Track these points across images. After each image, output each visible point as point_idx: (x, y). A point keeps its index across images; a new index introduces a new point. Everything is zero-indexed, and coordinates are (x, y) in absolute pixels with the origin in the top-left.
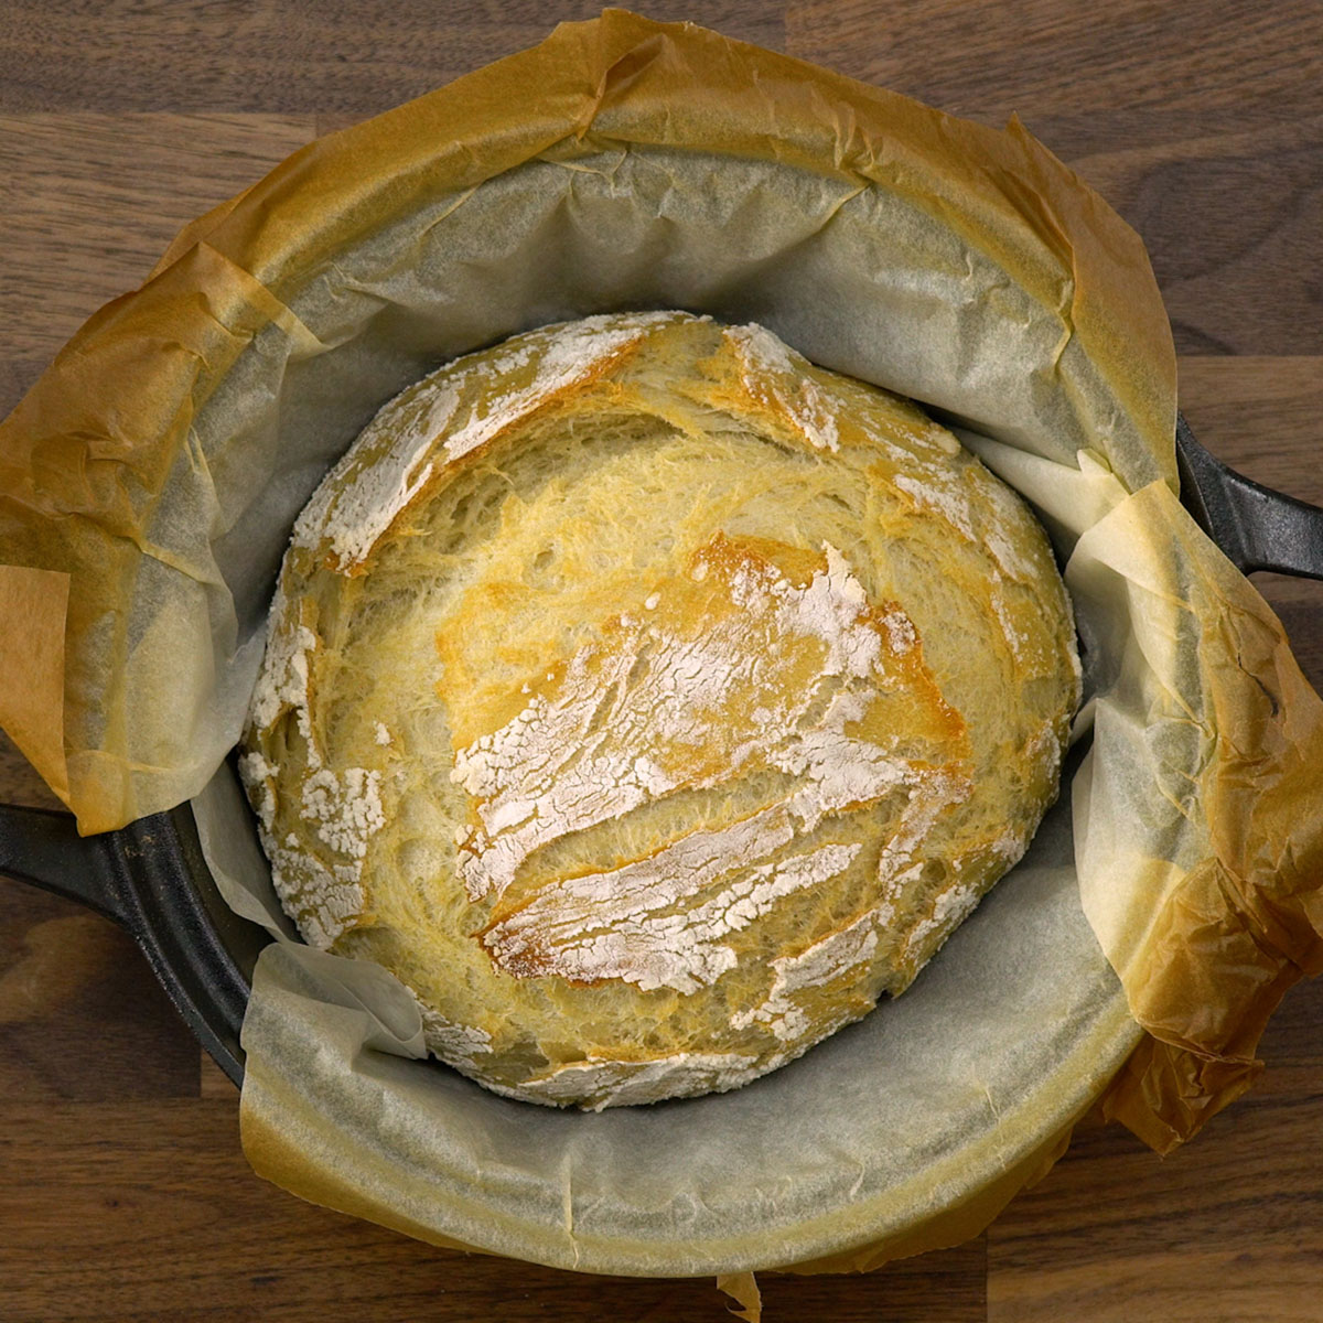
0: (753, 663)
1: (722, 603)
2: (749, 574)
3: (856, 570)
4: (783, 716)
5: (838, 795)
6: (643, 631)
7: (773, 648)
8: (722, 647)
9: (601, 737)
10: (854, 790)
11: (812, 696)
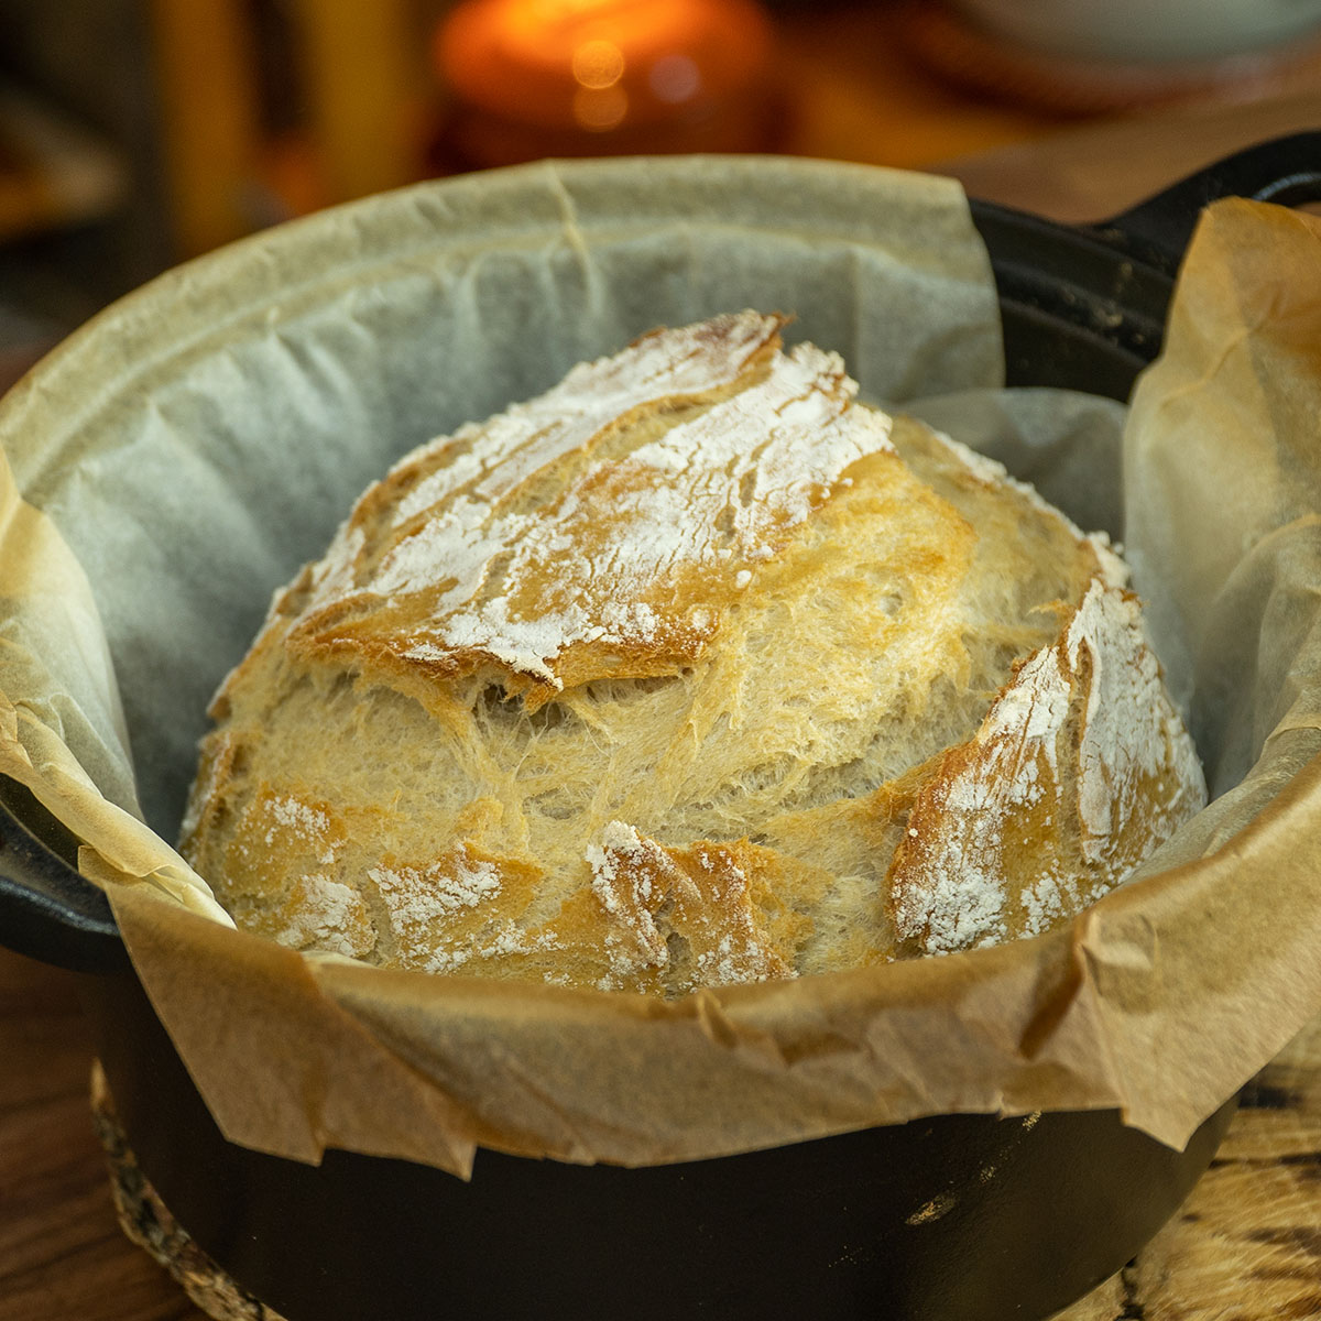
0: (593, 571)
1: (660, 599)
2: (639, 632)
3: (507, 668)
4: (535, 551)
5: (439, 531)
6: (740, 552)
7: (577, 592)
8: (638, 568)
9: (739, 471)
10: (421, 544)
11: (509, 576)
